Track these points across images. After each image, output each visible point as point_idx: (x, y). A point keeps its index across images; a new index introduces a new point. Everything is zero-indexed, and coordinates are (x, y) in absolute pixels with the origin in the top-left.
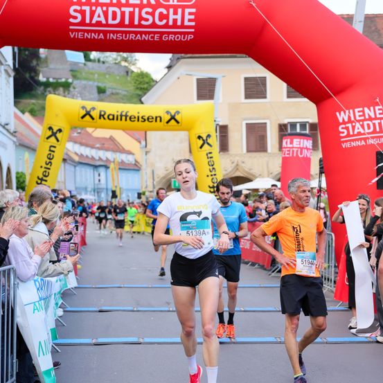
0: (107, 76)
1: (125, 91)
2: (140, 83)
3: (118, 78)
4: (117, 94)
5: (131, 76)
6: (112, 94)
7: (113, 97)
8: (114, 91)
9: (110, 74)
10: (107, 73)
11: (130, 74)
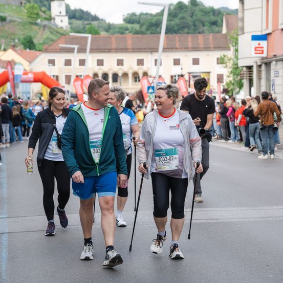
0: (6, 7)
1: (20, 18)
2: (31, 13)
3: (14, 7)
4: (14, 21)
5: (24, 7)
6: (11, 21)
7: (12, 23)
8: (12, 19)
9: (8, 5)
10: (6, 4)
11: (23, 4)
